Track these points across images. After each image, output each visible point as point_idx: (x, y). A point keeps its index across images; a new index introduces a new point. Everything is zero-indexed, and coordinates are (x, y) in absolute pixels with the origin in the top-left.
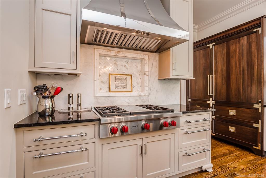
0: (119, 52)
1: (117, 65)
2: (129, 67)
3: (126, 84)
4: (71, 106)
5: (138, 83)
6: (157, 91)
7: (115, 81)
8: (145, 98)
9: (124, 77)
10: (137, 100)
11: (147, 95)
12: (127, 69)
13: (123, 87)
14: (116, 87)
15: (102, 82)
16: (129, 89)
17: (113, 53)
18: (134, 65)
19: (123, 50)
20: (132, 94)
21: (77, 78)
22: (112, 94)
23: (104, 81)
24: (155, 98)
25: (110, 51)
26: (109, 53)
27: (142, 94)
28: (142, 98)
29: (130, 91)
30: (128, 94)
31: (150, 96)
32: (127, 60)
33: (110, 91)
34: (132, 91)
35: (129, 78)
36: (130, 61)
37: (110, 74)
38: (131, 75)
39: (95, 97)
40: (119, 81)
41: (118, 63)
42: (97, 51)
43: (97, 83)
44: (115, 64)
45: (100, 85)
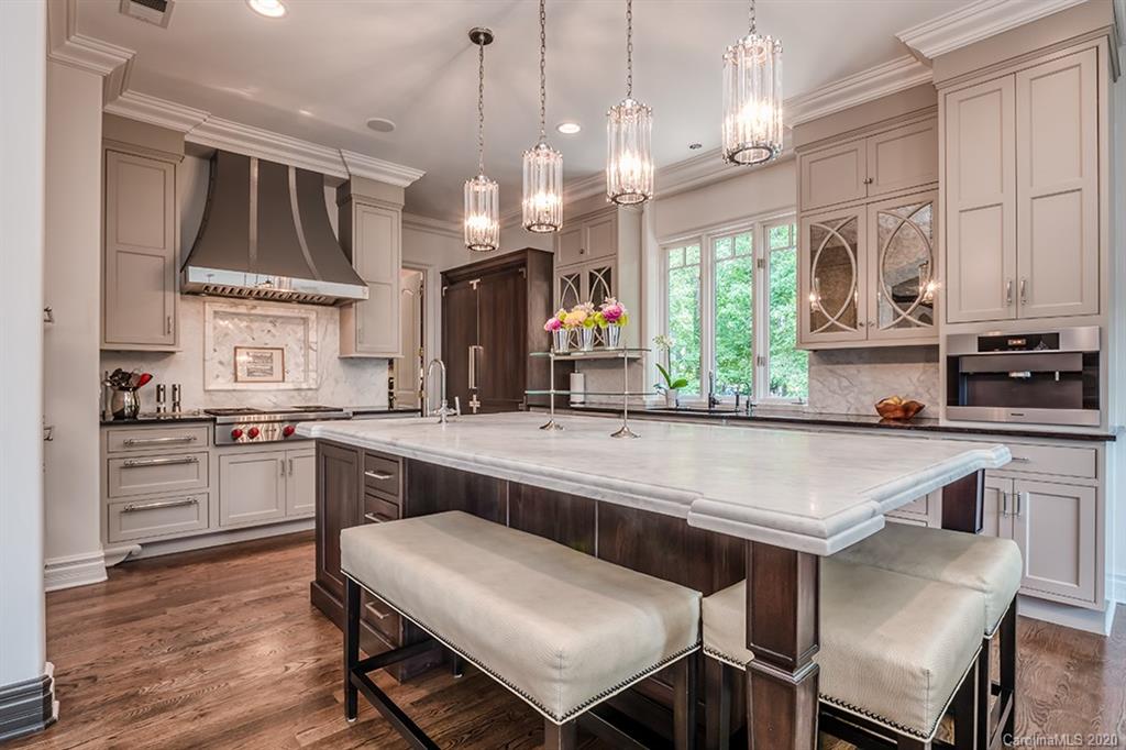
0: (254, 307)
1: (252, 330)
2: (277, 334)
3: (272, 367)
4: (162, 407)
5: (297, 365)
6: (337, 382)
8: (310, 393)
9: (267, 353)
10: (293, 397)
11: (313, 387)
12: (274, 336)
13: (264, 372)
14: (250, 373)
15: (221, 363)
16: (277, 375)
17: (242, 310)
18: (288, 328)
19: (264, 302)
20: (282, 386)
21: (172, 357)
22: (239, 386)
23: (223, 360)
24: (333, 393)
25: (236, 305)
26: (233, 310)
27: (304, 386)
28: (303, 393)
29: (281, 379)
30: (273, 386)
31: (321, 391)
32: (274, 320)
33: (236, 380)
34: (283, 381)
35: (277, 354)
36: (280, 321)
37: (236, 348)
38: (282, 349)
39: (206, 391)
40: (258, 361)
41: (255, 325)
42: (210, 307)
43: (209, 364)
44: (251, 327)
45: (216, 368)
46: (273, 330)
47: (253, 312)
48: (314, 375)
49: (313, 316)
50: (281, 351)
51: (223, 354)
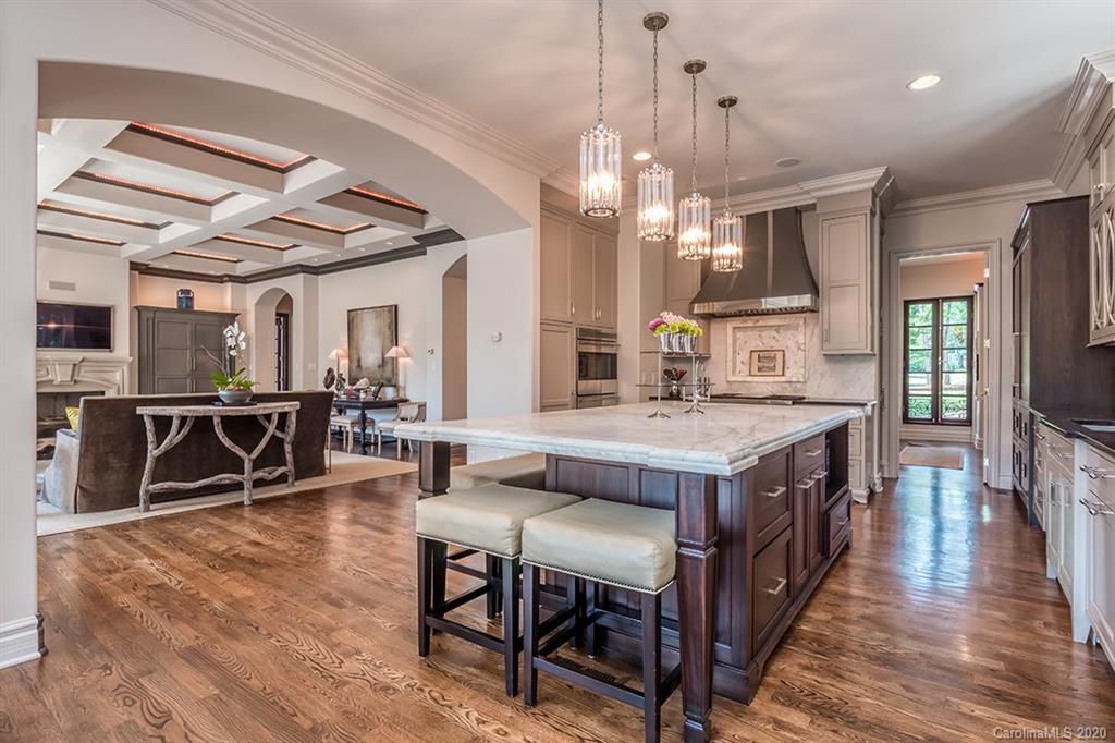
0: (757, 321)
1: (762, 337)
2: (780, 339)
3: (775, 365)
5: (796, 362)
6: (822, 376)
7: (759, 361)
8: (799, 385)
9: (773, 354)
10: (785, 388)
11: (801, 380)
12: (778, 341)
13: (768, 368)
14: (760, 370)
15: (742, 362)
16: (779, 370)
17: (750, 324)
18: (789, 333)
20: (783, 379)
21: (709, 360)
22: (750, 379)
24: (819, 386)
25: (745, 321)
26: (745, 325)
27: (794, 380)
28: (793, 386)
29: (781, 374)
30: (777, 379)
31: (808, 384)
32: (778, 328)
33: (751, 375)
34: (783, 375)
35: (779, 355)
36: (782, 329)
37: (752, 351)
38: (784, 351)
39: (728, 382)
40: (765, 361)
41: (763, 334)
42: (730, 325)
43: (730, 364)
44: (760, 336)
45: (739, 367)
46: (776, 335)
47: (758, 324)
48: (802, 371)
49: (802, 322)
50: (781, 353)
51: (744, 356)
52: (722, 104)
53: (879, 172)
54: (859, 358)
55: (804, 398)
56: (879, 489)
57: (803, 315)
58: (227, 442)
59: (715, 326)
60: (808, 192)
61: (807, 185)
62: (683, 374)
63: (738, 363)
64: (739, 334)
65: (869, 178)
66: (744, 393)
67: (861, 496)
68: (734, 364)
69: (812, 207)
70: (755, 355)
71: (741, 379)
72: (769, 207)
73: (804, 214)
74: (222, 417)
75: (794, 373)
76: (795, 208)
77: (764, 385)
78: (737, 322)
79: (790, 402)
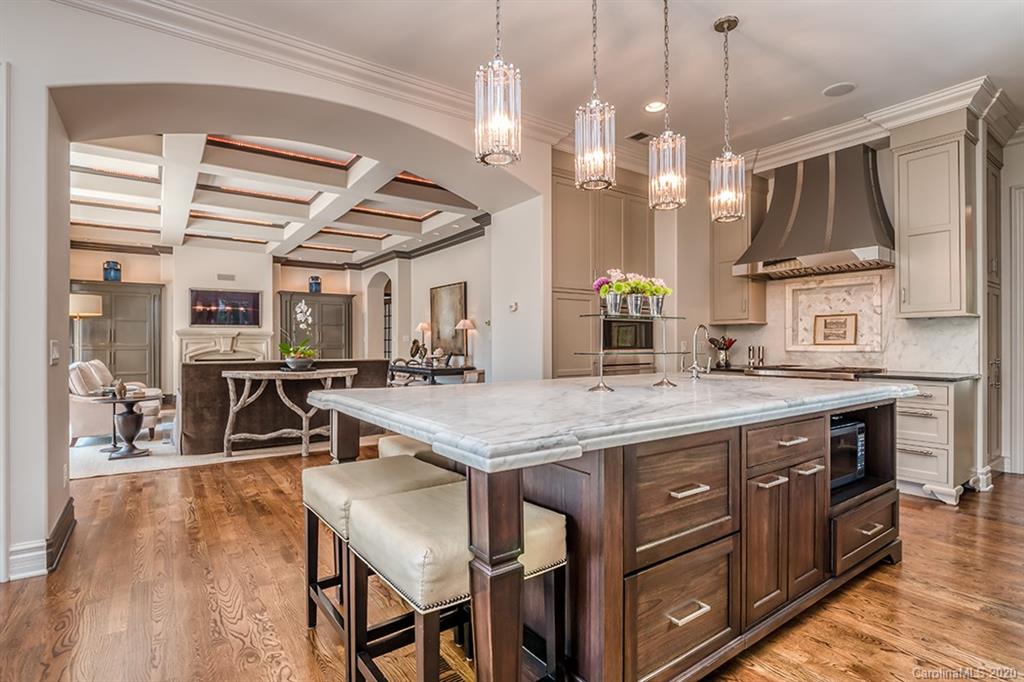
0: (822, 281)
1: (829, 300)
2: (852, 301)
3: (845, 332)
4: (751, 361)
5: (871, 328)
6: (904, 344)
7: (826, 327)
8: (874, 356)
9: (842, 319)
10: (857, 359)
11: (876, 350)
12: (849, 304)
13: (838, 336)
14: (826, 337)
15: (805, 329)
16: (850, 338)
17: (812, 285)
18: (863, 295)
19: (830, 276)
20: (854, 348)
21: (766, 327)
22: (813, 348)
23: (808, 327)
24: (900, 357)
25: (807, 282)
26: (805, 286)
27: (868, 349)
28: (867, 356)
29: (853, 342)
30: (845, 348)
31: (885, 354)
32: (848, 289)
33: (815, 344)
34: (855, 344)
35: (851, 320)
36: (854, 289)
37: (817, 316)
38: (856, 315)
39: (787, 352)
40: (832, 327)
41: (832, 296)
42: (789, 287)
43: (789, 332)
44: (826, 298)
45: (802, 334)
46: (848, 298)
47: (822, 285)
48: (879, 339)
49: (877, 281)
50: (854, 317)
51: (806, 322)
52: (719, 27)
53: (976, 85)
54: (956, 322)
55: (880, 371)
56: (984, 486)
57: (880, 272)
58: (287, 402)
59: (772, 289)
60: (878, 124)
61: (874, 116)
62: (731, 342)
63: (801, 329)
64: (802, 297)
65: (960, 96)
66: (805, 364)
67: (949, 495)
68: (795, 331)
69: (885, 143)
70: (821, 322)
71: (801, 348)
72: (830, 148)
73: (878, 152)
74: (283, 381)
75: (869, 340)
76: (864, 145)
77: (831, 355)
78: (797, 284)
79: (852, 376)
